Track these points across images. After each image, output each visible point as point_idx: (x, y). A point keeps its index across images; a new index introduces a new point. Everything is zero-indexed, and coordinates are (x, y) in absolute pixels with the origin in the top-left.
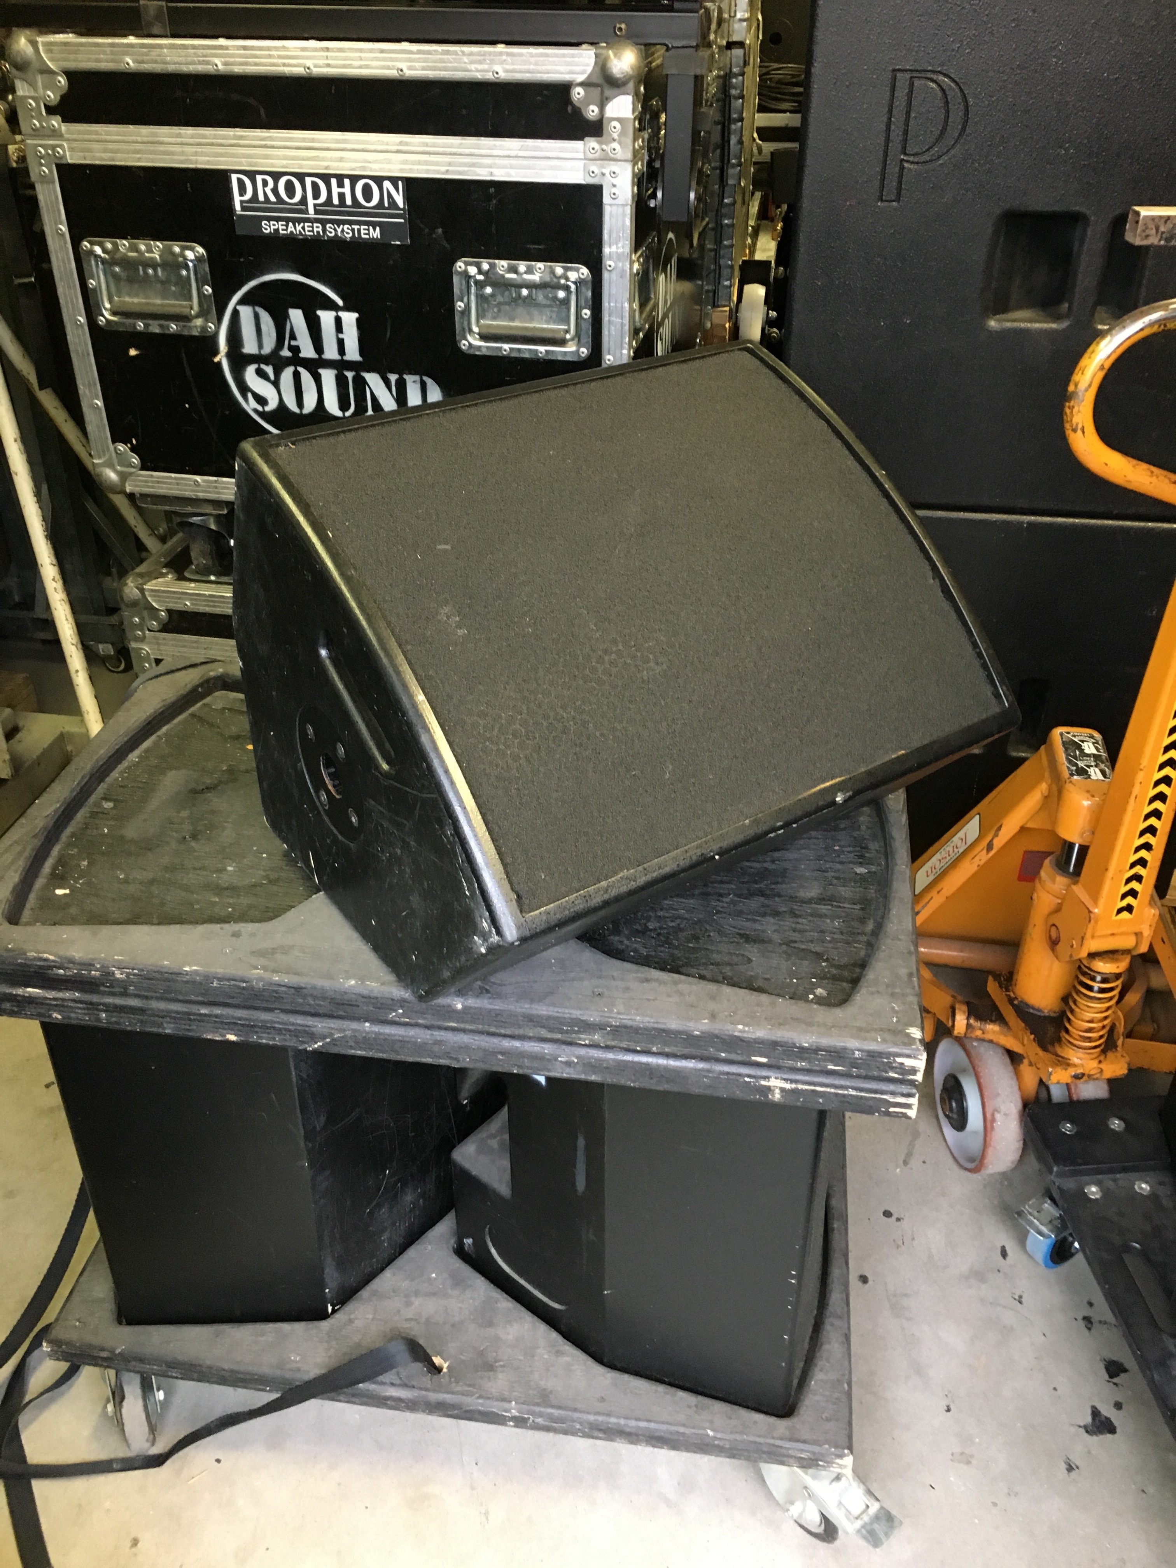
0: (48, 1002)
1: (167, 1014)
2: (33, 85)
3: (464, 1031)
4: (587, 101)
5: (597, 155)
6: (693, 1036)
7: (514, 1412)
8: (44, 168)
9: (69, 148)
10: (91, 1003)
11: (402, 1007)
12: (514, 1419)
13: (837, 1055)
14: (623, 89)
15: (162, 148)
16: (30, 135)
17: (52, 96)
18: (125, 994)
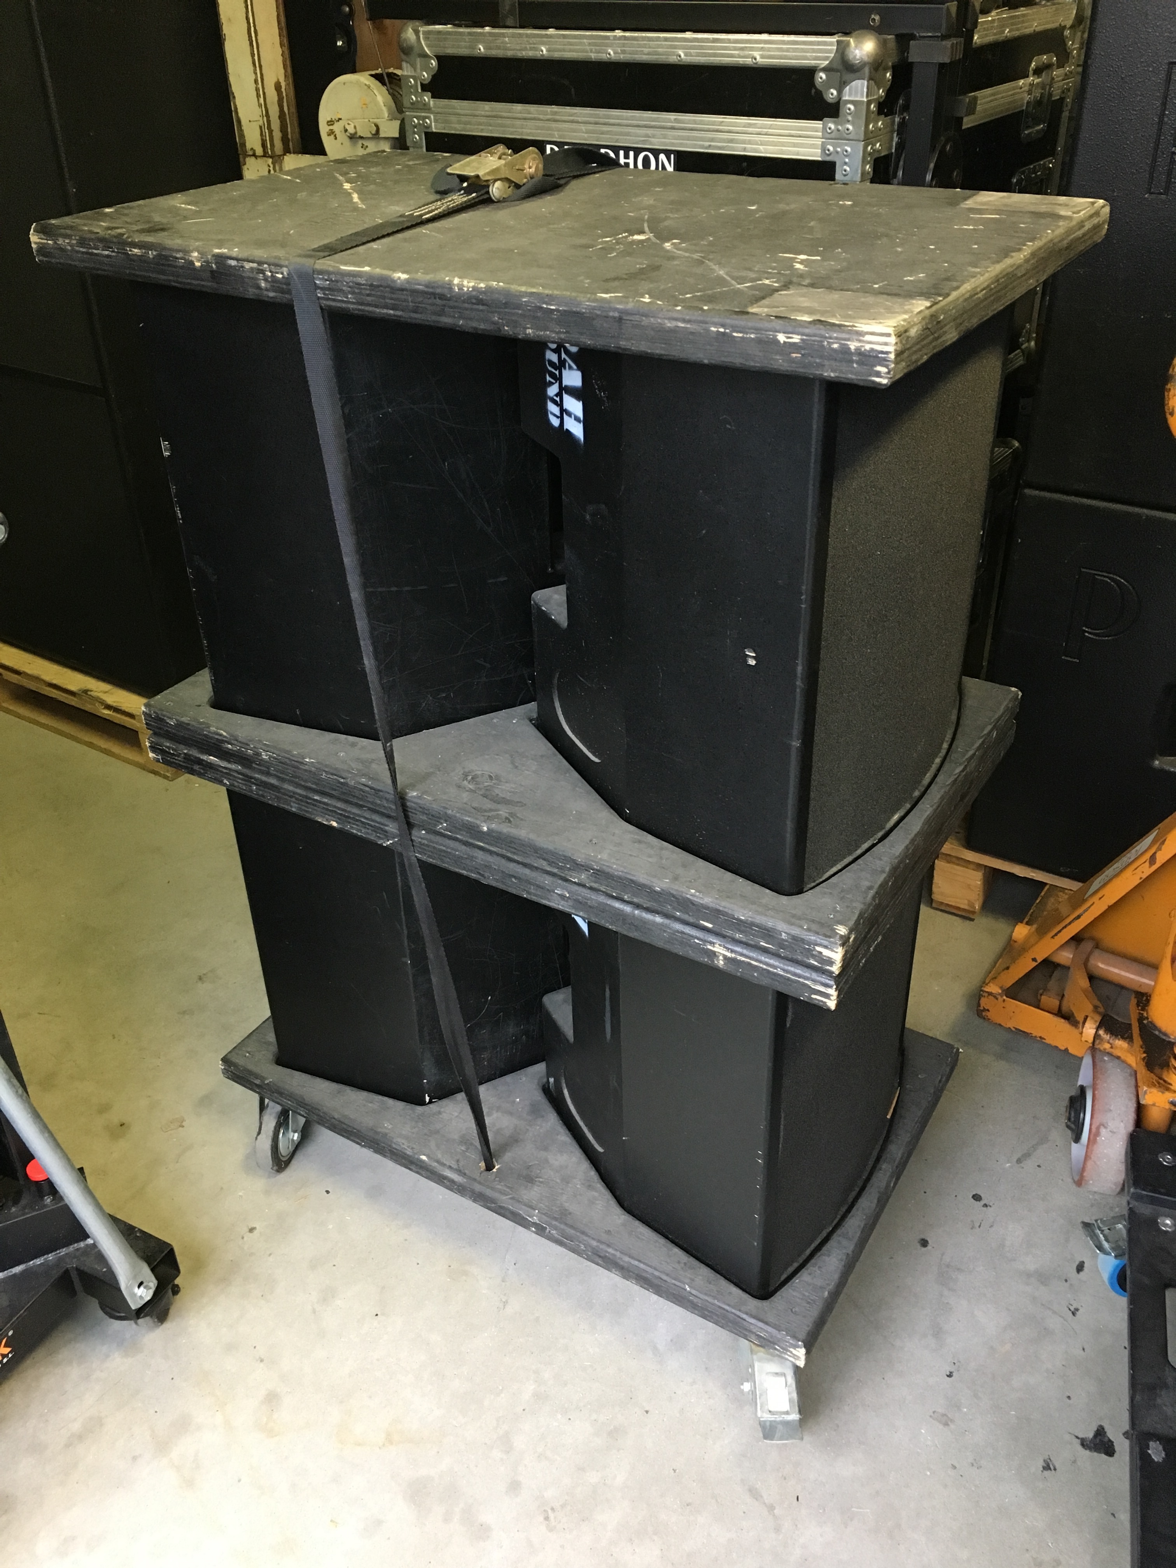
0: (221, 769)
1: (292, 795)
2: (413, 66)
3: (491, 853)
4: (828, 84)
5: (833, 135)
6: (655, 891)
7: (535, 1219)
8: (416, 136)
9: (434, 119)
10: (247, 776)
11: (446, 821)
12: (535, 1224)
13: (768, 933)
14: (858, 74)
15: (500, 121)
16: (409, 108)
17: (426, 75)
18: (268, 774)
